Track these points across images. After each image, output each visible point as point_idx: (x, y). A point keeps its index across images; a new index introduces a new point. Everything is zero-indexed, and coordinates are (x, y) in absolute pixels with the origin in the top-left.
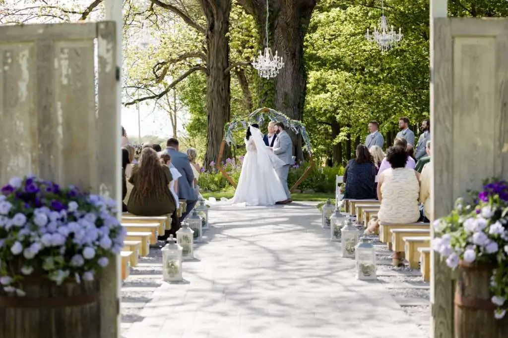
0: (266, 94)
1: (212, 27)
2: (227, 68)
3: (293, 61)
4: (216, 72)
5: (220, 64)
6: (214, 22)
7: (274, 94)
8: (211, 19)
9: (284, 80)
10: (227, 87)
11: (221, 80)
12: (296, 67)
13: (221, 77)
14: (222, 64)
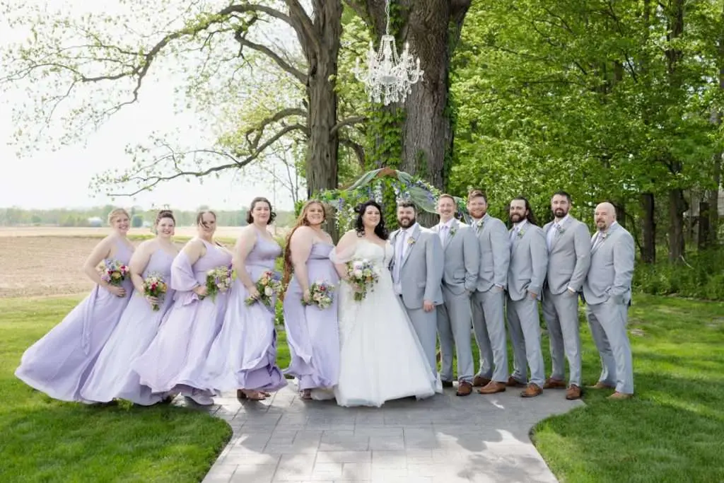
0: (387, 152)
1: (313, 72)
2: (333, 126)
3: (434, 97)
4: (319, 133)
5: (324, 122)
6: (317, 64)
7: (400, 153)
8: (313, 61)
9: (418, 128)
10: (334, 152)
11: (326, 143)
12: (438, 106)
13: (326, 139)
14: (328, 121)
